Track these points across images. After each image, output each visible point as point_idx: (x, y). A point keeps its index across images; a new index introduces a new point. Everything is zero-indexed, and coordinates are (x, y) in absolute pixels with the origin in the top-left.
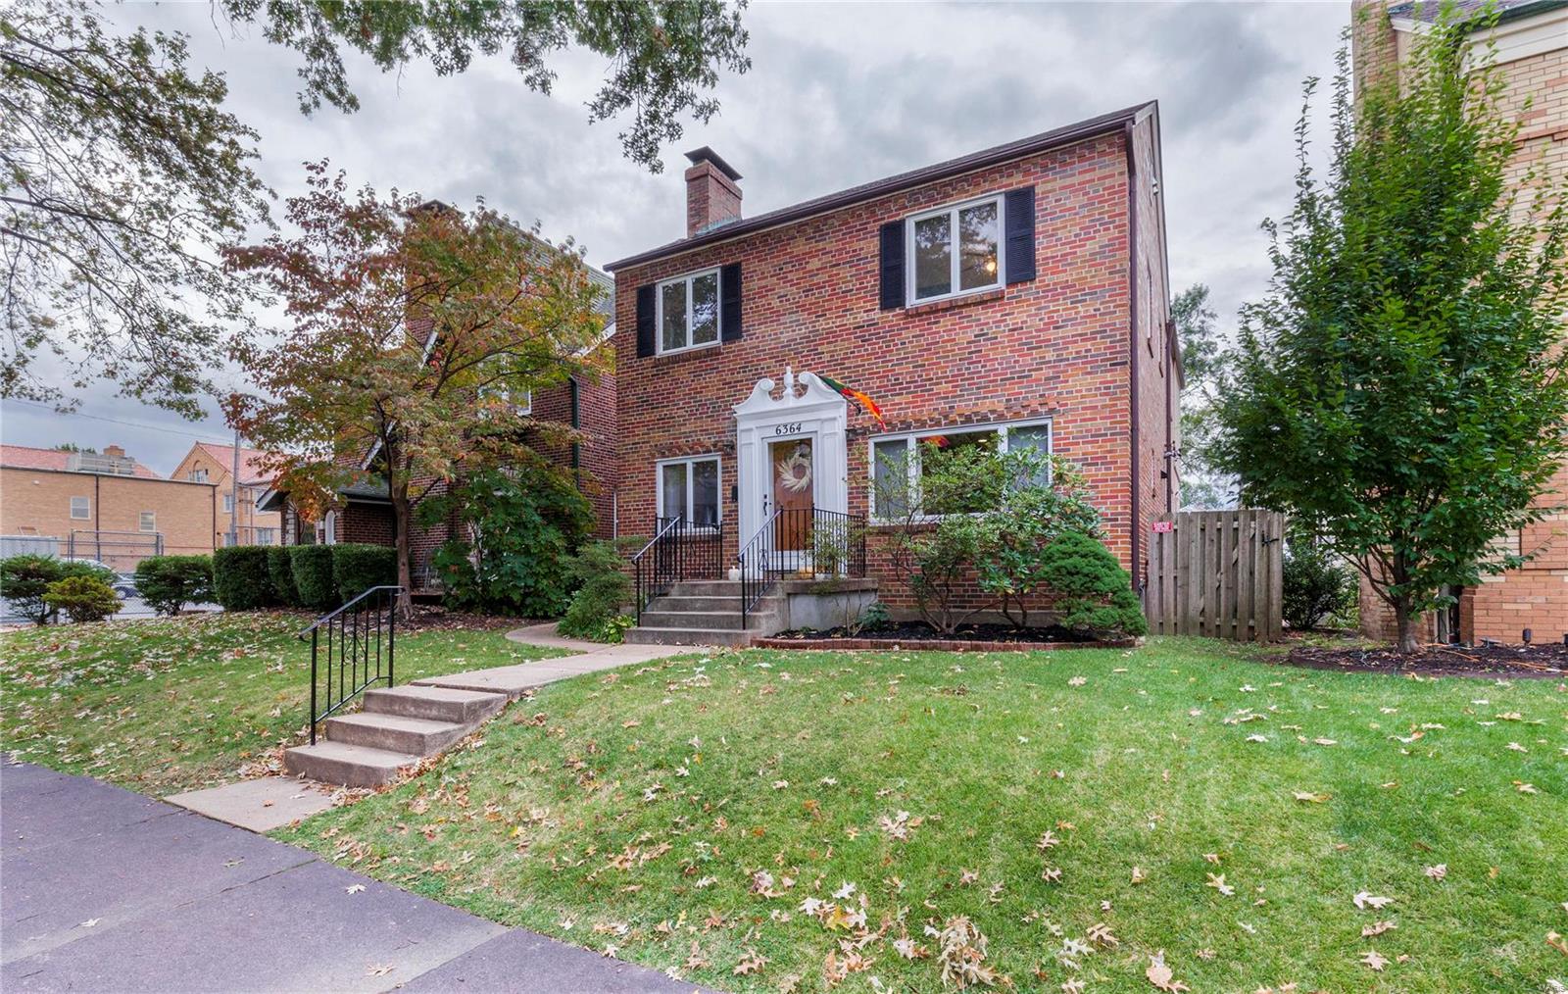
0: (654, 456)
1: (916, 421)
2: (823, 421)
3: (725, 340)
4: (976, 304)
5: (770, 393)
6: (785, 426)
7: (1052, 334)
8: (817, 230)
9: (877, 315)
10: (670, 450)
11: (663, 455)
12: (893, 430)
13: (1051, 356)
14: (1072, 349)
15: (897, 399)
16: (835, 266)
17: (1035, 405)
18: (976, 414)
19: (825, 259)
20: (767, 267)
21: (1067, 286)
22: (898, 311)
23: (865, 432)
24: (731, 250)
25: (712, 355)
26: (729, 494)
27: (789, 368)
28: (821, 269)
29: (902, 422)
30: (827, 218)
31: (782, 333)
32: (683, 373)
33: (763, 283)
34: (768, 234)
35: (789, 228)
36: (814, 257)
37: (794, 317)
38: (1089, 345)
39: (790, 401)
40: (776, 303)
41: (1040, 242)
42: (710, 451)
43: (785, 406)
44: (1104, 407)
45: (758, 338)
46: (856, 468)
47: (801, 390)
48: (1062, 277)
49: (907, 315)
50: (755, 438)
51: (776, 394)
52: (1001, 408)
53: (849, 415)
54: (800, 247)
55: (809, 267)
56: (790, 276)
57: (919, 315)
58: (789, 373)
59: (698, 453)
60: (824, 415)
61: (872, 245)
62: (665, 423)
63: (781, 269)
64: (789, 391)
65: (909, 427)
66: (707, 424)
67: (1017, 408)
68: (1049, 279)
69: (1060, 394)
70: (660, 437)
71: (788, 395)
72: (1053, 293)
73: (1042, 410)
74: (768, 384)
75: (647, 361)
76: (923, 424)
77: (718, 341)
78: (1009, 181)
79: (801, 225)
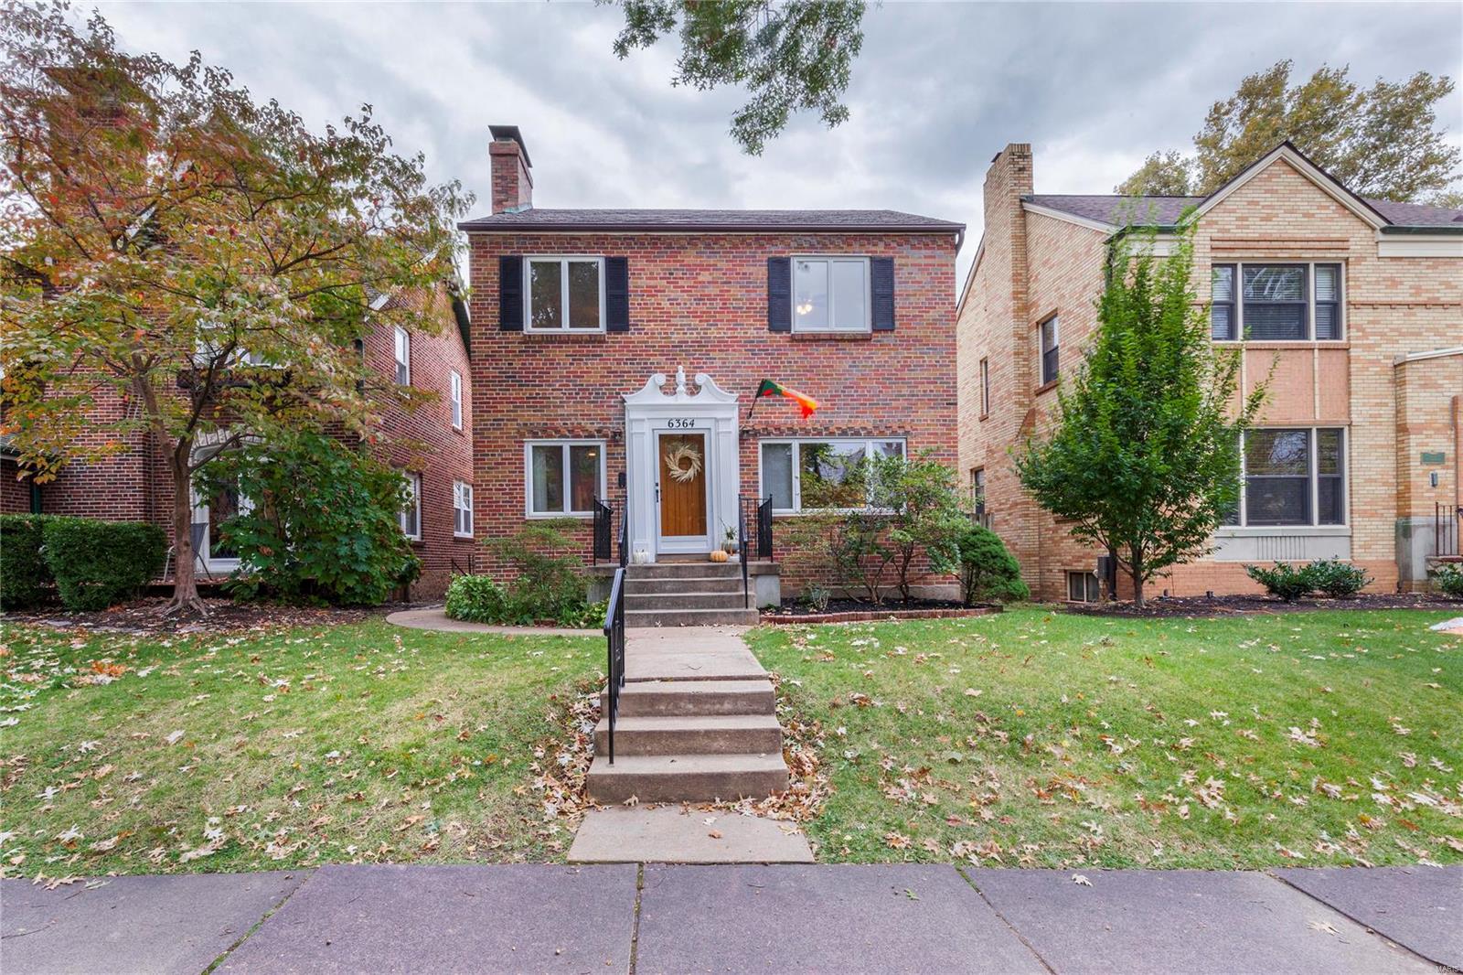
0: (523, 435)
1: (801, 429)
2: (717, 420)
3: (610, 329)
4: (849, 341)
5: (661, 388)
6: (678, 421)
7: (906, 374)
8: (708, 246)
9: (765, 333)
10: (544, 431)
11: (535, 435)
12: (781, 433)
13: (905, 391)
14: (921, 388)
15: (784, 409)
16: (725, 283)
17: (895, 427)
18: (850, 429)
19: (716, 274)
20: (657, 268)
21: (916, 340)
22: (784, 334)
23: (756, 434)
24: (617, 244)
25: (594, 342)
26: (615, 479)
27: (680, 367)
28: (713, 282)
29: (789, 429)
30: (719, 238)
31: (672, 333)
32: (560, 354)
33: (652, 283)
34: (659, 238)
35: (680, 238)
36: (705, 270)
37: (685, 321)
38: (932, 387)
39: (683, 398)
40: (665, 304)
41: (898, 302)
42: (593, 436)
43: (680, 402)
44: (943, 434)
45: (646, 334)
46: (746, 465)
47: (694, 389)
48: (914, 333)
49: (793, 339)
50: (646, 428)
51: (669, 389)
52: (870, 427)
53: (740, 418)
54: (690, 257)
55: (700, 278)
56: (681, 283)
57: (803, 340)
58: (680, 371)
59: (579, 436)
60: (719, 415)
61: (760, 272)
62: (537, 403)
63: (672, 274)
64: (681, 388)
65: (795, 433)
66: (589, 409)
67: (882, 429)
68: (904, 332)
69: (913, 420)
70: (529, 416)
71: (681, 392)
72: (909, 343)
73: (901, 431)
74: (660, 378)
75: (512, 335)
76: (807, 433)
77: (601, 329)
78: (874, 249)
79: (692, 238)
